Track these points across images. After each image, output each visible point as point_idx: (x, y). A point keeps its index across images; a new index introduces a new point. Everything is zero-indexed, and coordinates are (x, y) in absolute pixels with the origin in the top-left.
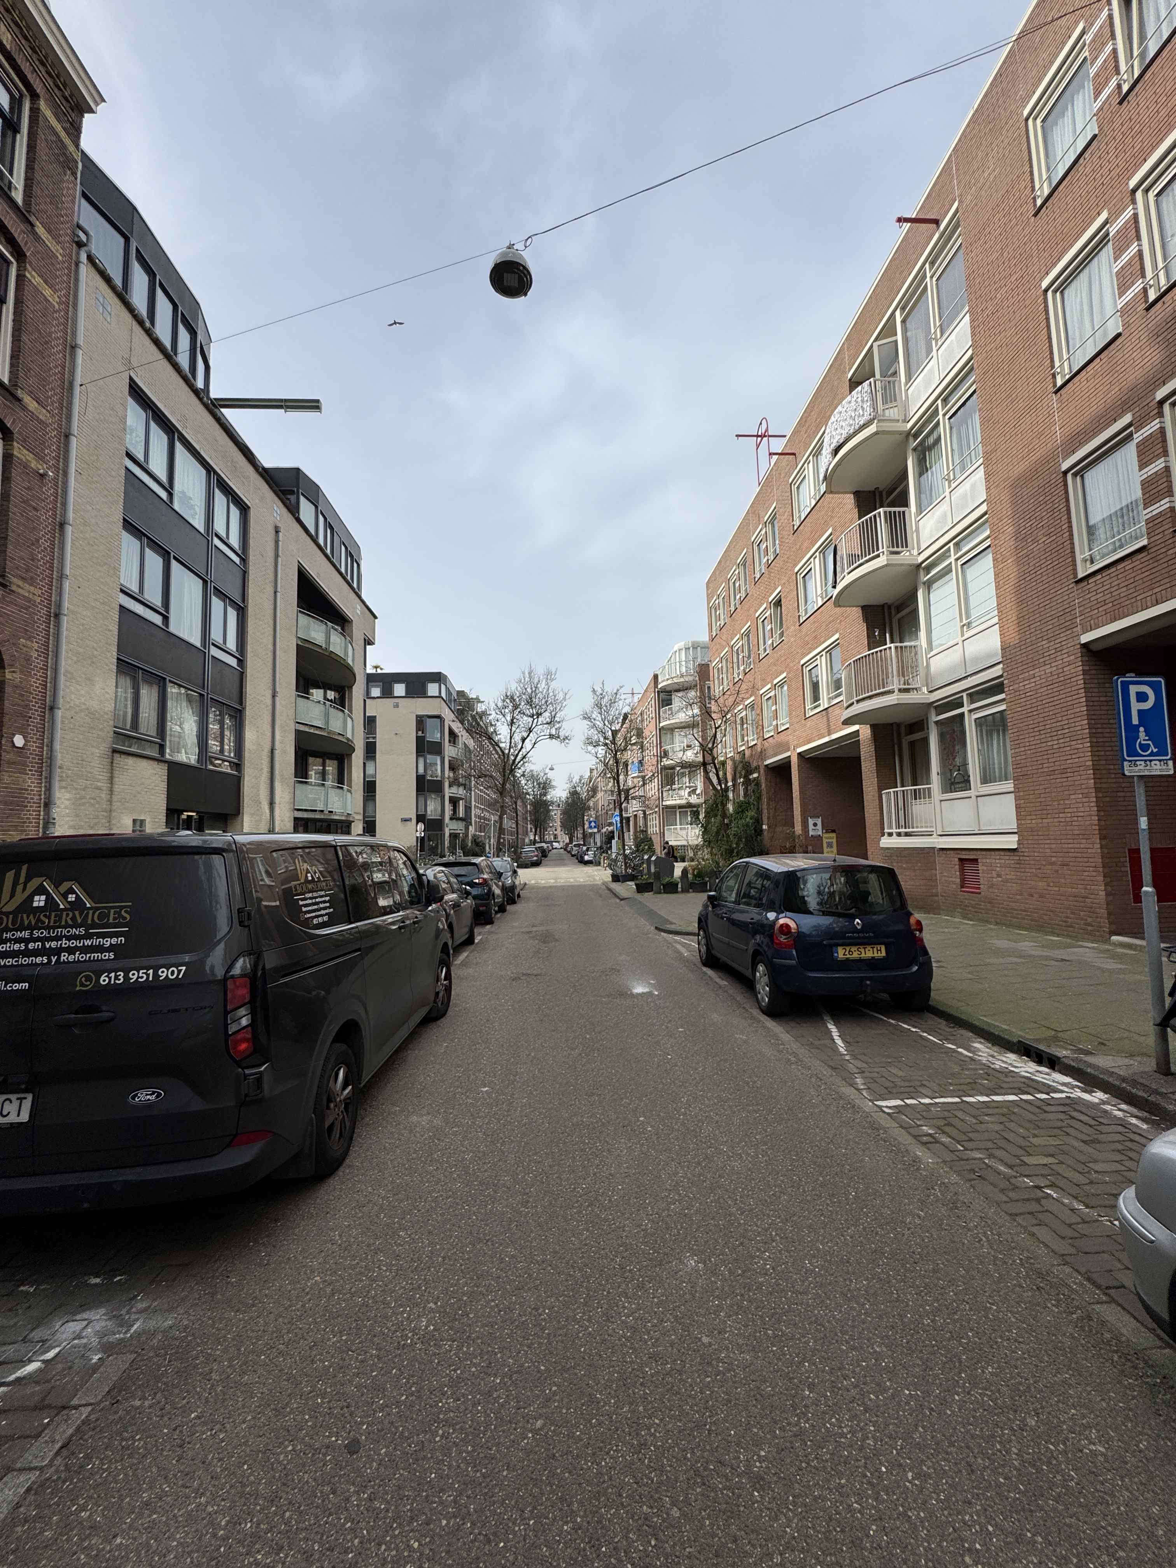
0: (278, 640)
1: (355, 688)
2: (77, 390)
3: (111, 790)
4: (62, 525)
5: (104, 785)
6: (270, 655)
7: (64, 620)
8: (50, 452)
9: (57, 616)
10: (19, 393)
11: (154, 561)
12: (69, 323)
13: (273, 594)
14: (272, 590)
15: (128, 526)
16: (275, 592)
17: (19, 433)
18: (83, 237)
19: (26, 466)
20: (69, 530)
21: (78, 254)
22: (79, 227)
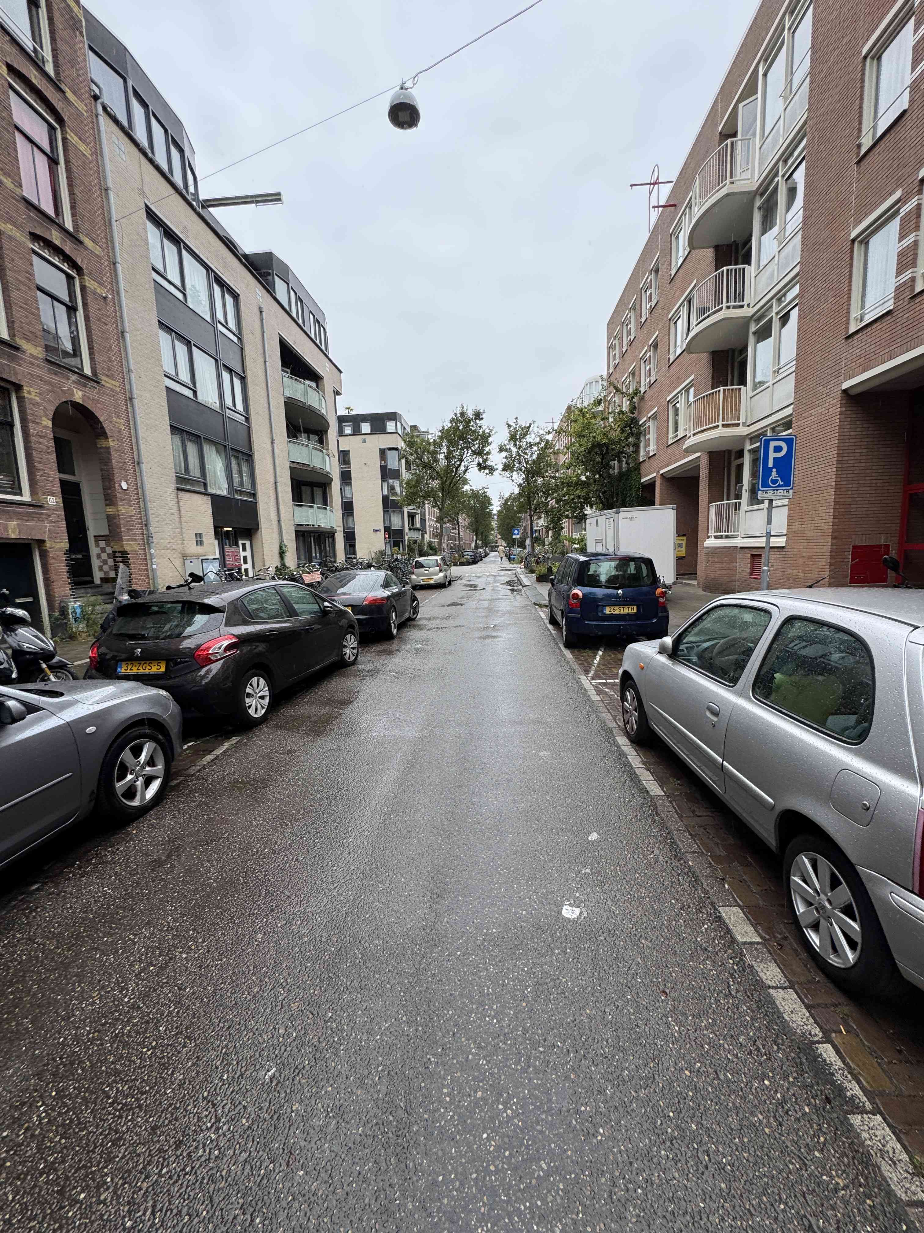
0: (271, 400)
1: (330, 432)
2: (114, 224)
3: (180, 514)
4: (123, 333)
5: (175, 511)
6: (267, 412)
7: (136, 402)
8: (106, 279)
9: (131, 399)
10: (82, 237)
11: (181, 349)
12: (100, 170)
13: (263, 363)
14: (262, 360)
15: (162, 325)
16: (265, 362)
17: (87, 268)
18: (97, 91)
19: (95, 293)
20: (127, 336)
21: (96, 106)
22: (93, 81)
